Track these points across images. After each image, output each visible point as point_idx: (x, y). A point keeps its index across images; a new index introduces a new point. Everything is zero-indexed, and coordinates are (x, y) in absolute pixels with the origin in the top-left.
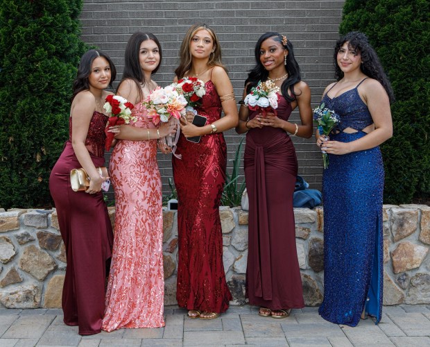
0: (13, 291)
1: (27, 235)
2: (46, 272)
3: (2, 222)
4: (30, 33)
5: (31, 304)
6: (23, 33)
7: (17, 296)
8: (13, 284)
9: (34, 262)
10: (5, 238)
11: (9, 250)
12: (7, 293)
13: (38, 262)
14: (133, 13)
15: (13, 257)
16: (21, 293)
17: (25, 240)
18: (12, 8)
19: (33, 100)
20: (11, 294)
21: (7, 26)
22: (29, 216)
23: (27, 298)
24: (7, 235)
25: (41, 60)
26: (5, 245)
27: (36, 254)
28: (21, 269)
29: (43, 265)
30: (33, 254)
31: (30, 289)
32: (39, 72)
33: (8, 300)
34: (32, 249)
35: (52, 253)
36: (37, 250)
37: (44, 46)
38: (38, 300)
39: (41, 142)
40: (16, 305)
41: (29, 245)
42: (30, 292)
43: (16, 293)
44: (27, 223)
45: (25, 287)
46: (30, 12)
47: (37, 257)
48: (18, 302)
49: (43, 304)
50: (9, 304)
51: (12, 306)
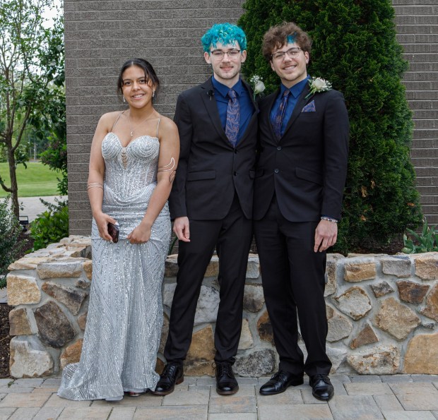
0: (367, 354)
1: (387, 286)
2: (409, 330)
3: (357, 270)
4: (362, 42)
5: (389, 369)
6: (354, 42)
7: (372, 359)
8: (366, 345)
9: (394, 318)
10: (360, 289)
11: (364, 303)
12: (360, 356)
13: (400, 319)
14: (420, 17)
15: (367, 313)
16: (378, 356)
17: (384, 291)
18: (342, 11)
19: (366, 123)
20: (364, 357)
21: (334, 32)
22: (389, 262)
23: (385, 362)
24: (362, 286)
25: (374, 74)
26: (359, 298)
27: (395, 308)
28: (377, 328)
29: (405, 321)
30: (392, 309)
31: (388, 351)
32: (375, 89)
33: (361, 364)
34: (391, 302)
35: (414, 307)
36: (397, 303)
37: (375, 57)
38: (397, 364)
39: (371, 174)
40: (371, 371)
41: (387, 297)
42: (388, 354)
43: (371, 355)
44: (387, 271)
45: (382, 348)
46: (358, 16)
47: (396, 312)
48: (373, 366)
49: (403, 369)
50: (362, 369)
51: (366, 372)
